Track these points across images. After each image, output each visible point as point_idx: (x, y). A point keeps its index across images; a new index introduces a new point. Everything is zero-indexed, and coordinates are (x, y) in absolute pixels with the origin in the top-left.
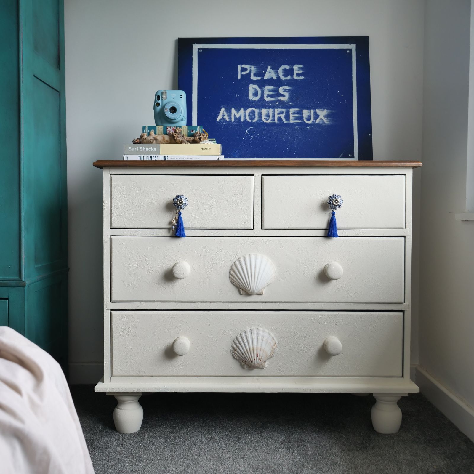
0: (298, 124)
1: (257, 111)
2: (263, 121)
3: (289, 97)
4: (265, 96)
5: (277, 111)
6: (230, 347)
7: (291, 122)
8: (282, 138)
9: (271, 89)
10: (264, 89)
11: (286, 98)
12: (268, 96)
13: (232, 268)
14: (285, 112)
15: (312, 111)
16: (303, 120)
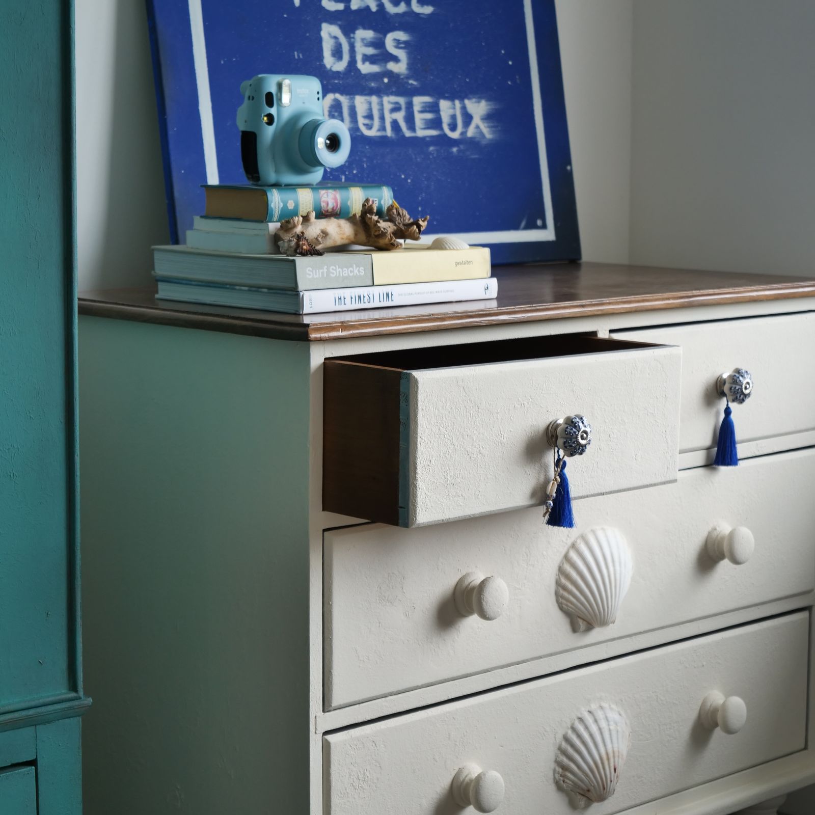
0: (434, 140)
1: (344, 100)
2: (362, 133)
3: (408, 64)
4: (359, 58)
5: (388, 101)
6: (553, 765)
7: (421, 133)
8: (406, 179)
9: (369, 40)
10: (353, 38)
11: (400, 68)
12: (367, 58)
13: (561, 570)
14: (403, 106)
15: (457, 102)
16: (441, 129)
